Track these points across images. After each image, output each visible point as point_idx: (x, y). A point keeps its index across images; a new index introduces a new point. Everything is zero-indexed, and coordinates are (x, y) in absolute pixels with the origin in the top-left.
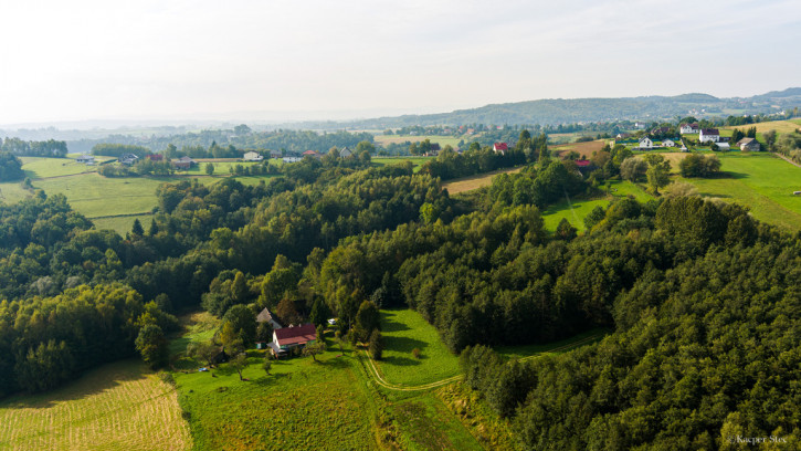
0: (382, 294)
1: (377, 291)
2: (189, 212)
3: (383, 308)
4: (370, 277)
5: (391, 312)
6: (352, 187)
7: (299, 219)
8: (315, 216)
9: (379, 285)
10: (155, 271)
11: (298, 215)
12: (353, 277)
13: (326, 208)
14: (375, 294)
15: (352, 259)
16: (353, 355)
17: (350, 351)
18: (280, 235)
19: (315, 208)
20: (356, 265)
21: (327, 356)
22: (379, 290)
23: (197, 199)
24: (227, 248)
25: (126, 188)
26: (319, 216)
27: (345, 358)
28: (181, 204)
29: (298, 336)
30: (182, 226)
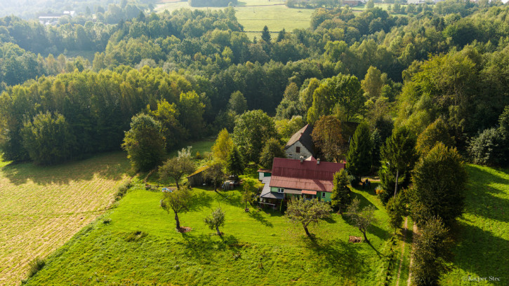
0: (494, 140)
1: (486, 132)
2: (325, 29)
3: (491, 163)
4: (480, 107)
5: (502, 175)
6: (501, 15)
7: (424, 39)
8: (445, 39)
9: (493, 123)
10: (251, 70)
11: (424, 35)
12: (449, 102)
13: (459, 31)
14: (482, 136)
15: (455, 71)
16: (385, 247)
17: (383, 235)
18: (398, 56)
19: (446, 31)
20: (459, 81)
21: (338, 232)
22: (493, 131)
23: (340, 21)
24: (336, 61)
25: (298, 14)
26: (449, 39)
27: (364, 251)
28: (322, 24)
29: (307, 178)
30: (310, 39)
